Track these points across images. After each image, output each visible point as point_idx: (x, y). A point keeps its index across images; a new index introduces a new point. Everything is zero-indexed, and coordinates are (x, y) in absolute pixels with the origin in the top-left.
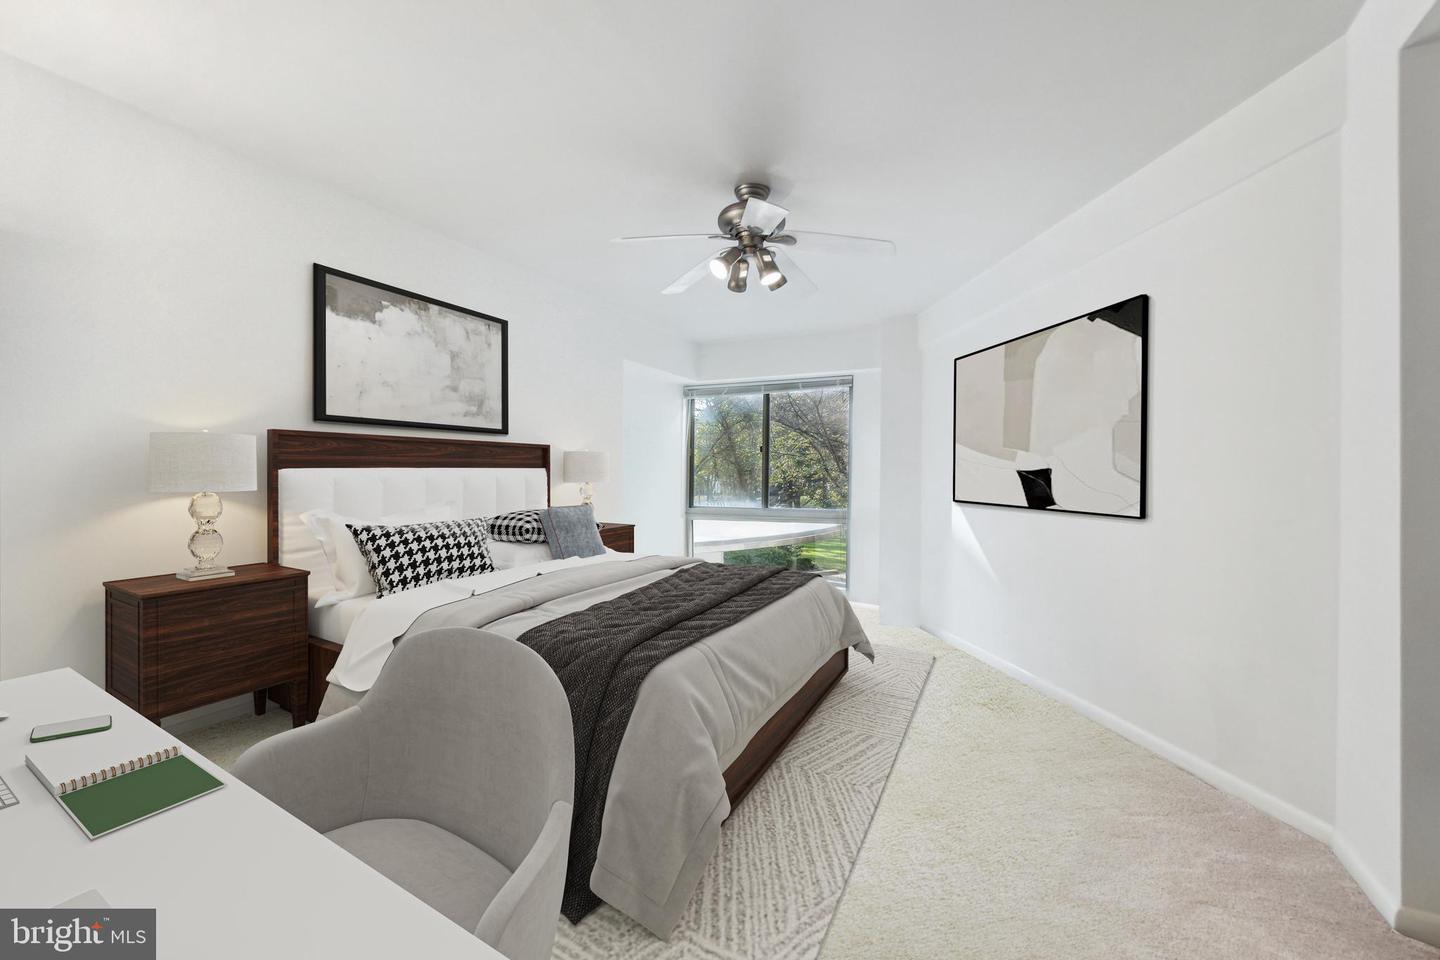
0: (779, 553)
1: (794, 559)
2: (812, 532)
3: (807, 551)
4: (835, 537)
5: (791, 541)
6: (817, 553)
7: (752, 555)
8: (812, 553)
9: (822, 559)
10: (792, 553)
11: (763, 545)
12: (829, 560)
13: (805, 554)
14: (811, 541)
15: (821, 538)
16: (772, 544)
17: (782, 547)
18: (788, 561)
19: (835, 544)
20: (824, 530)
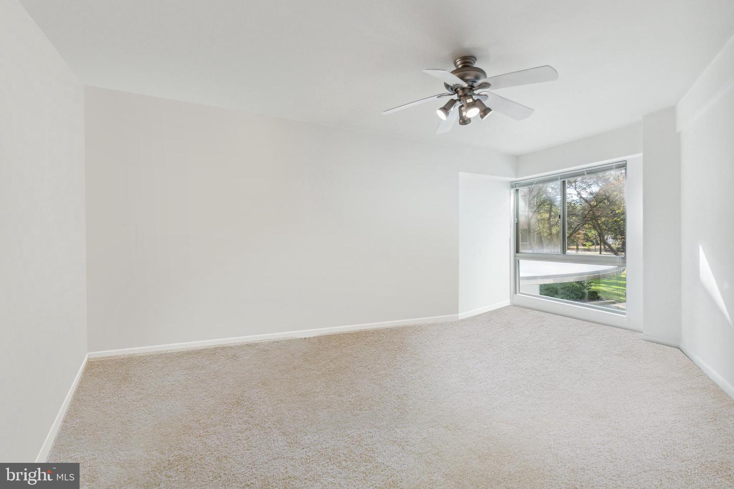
0: (576, 287)
1: (586, 291)
2: (598, 272)
3: (595, 286)
4: (614, 276)
5: (584, 278)
6: (602, 288)
7: (558, 288)
8: (598, 288)
9: (605, 292)
10: (585, 287)
11: (566, 280)
12: (610, 293)
13: (593, 288)
14: (597, 278)
15: (604, 277)
16: (571, 280)
17: (578, 282)
18: (582, 293)
19: (613, 281)
20: (606, 271)
